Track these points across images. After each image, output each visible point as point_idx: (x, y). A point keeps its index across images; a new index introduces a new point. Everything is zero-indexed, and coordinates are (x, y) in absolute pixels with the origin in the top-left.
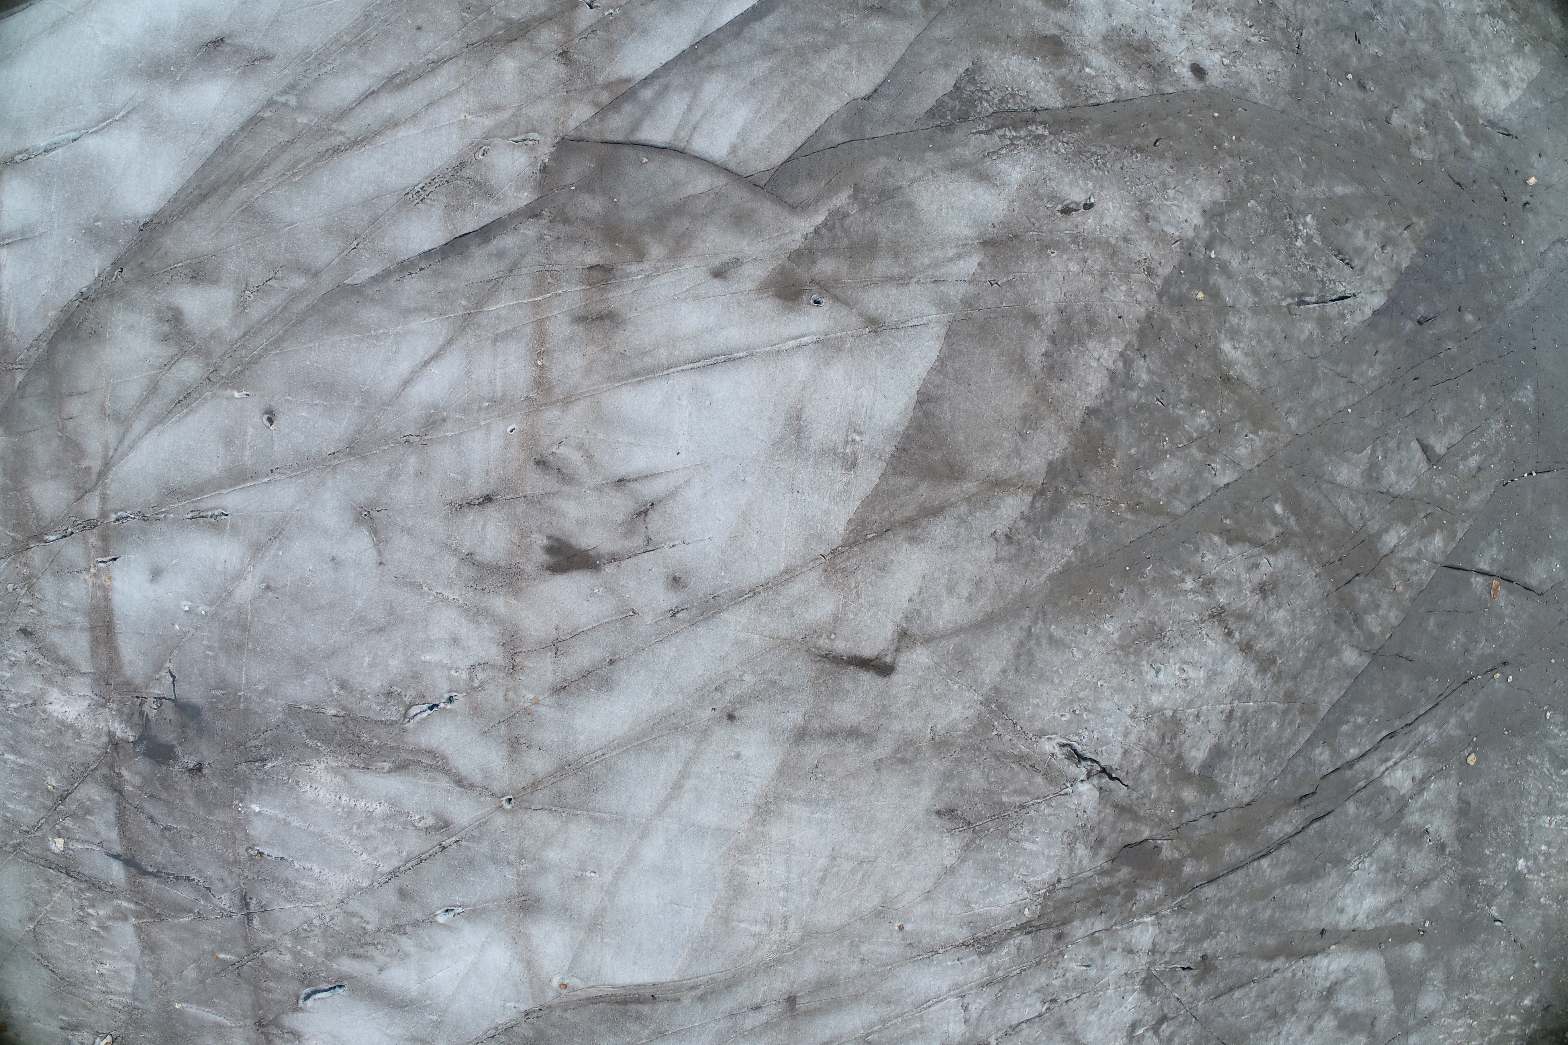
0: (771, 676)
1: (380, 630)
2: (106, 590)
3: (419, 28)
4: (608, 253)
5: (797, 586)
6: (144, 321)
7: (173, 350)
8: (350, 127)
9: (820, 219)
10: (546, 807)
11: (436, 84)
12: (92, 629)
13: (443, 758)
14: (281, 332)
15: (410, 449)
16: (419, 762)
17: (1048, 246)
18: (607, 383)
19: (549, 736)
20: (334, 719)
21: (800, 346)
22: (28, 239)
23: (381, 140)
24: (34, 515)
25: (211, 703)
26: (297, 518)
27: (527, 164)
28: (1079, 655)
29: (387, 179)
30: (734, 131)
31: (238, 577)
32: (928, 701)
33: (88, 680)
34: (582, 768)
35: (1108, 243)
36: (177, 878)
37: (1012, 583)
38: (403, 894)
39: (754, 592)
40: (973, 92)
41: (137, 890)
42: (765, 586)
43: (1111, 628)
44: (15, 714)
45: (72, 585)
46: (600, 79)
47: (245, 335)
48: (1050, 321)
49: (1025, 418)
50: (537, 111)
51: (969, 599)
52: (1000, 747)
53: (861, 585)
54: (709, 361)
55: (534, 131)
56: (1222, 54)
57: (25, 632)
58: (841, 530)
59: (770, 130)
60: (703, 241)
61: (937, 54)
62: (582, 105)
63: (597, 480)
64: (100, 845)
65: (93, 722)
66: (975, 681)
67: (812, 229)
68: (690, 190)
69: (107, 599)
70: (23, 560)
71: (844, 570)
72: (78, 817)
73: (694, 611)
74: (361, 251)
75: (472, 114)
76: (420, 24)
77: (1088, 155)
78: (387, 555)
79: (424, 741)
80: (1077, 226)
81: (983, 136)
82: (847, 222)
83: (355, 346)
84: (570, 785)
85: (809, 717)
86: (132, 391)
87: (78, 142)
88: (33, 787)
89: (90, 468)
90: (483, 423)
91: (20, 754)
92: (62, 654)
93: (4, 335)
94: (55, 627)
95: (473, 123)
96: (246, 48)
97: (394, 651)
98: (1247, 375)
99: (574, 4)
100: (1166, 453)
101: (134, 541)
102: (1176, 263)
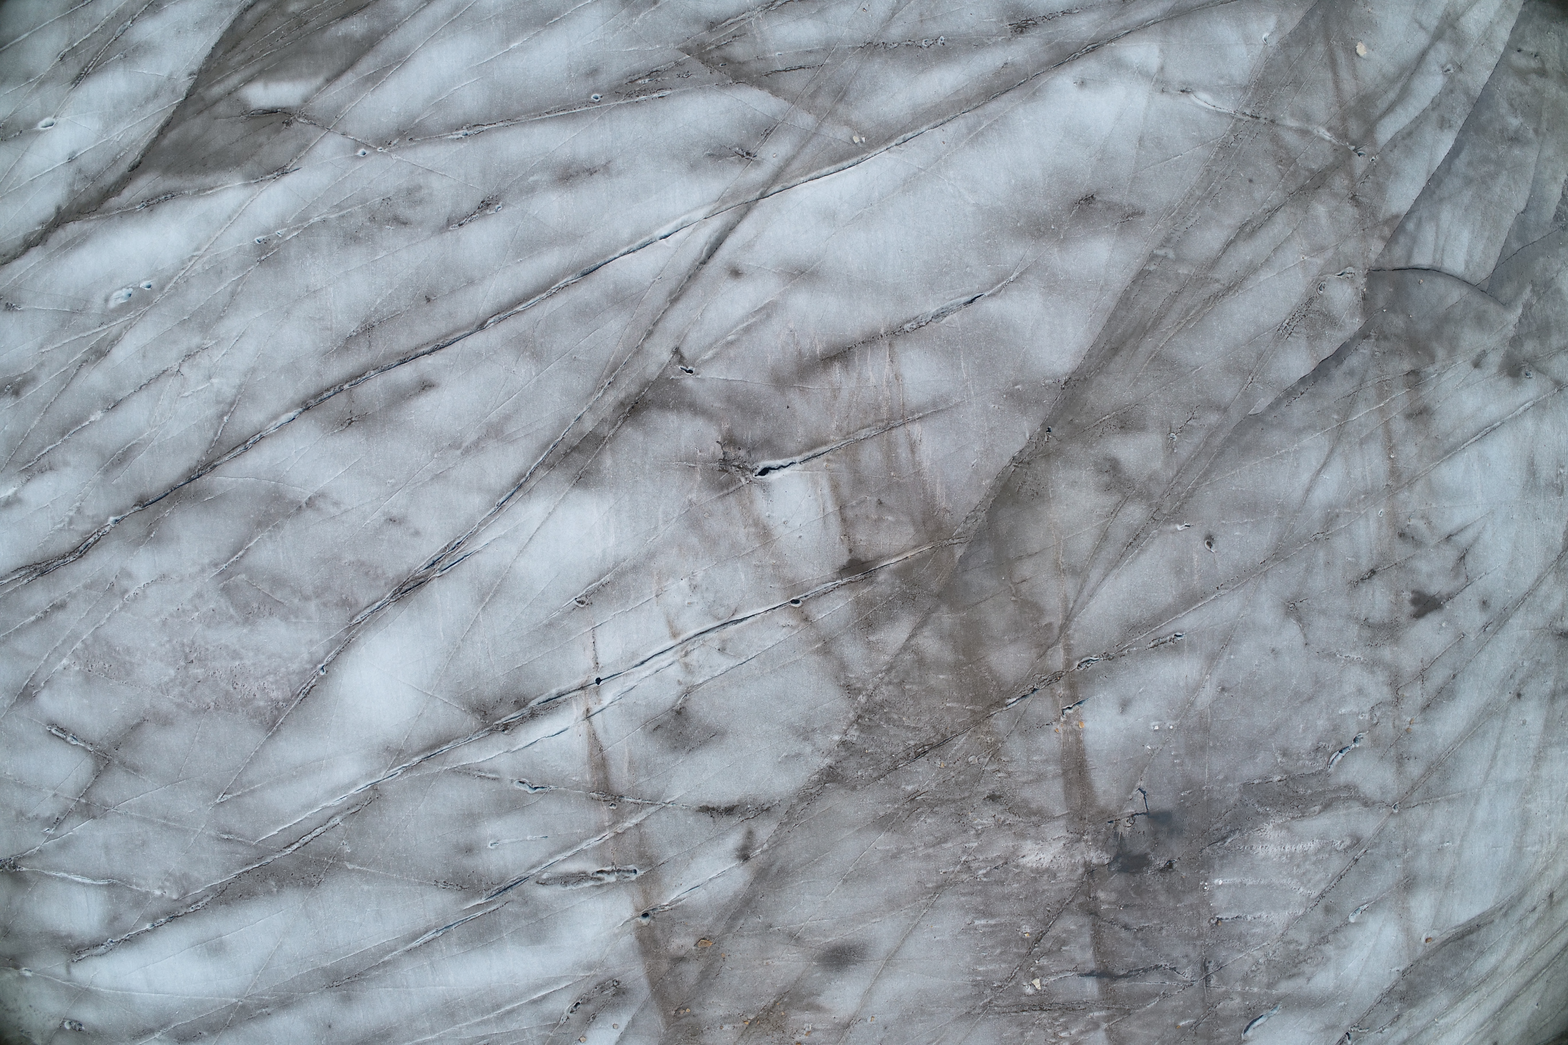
0: (1536, 658)
1: (1310, 699)
2: (1077, 734)
3: (1251, 181)
4: (1414, 360)
5: (1543, 588)
6: (1085, 475)
7: (1116, 498)
8: (1223, 274)
9: (1519, 311)
10: (1420, 802)
11: (1276, 231)
12: (1065, 773)
13: (1355, 787)
14: (1207, 466)
15: (1319, 546)
16: (1338, 798)
18: (1432, 463)
19: (1420, 747)
20: (1279, 784)
21: (1526, 410)
22: (942, 410)
23: (1249, 285)
24: (994, 683)
25: (1180, 804)
26: (1242, 624)
27: (1353, 294)
29: (1261, 320)
30: (1465, 250)
31: (1198, 688)
33: (1062, 822)
34: (1441, 764)
36: (1145, 971)
38: (1327, 910)
39: (1523, 599)
41: (1109, 996)
42: (1529, 593)
44: (985, 879)
45: (1042, 738)
46: (1381, 217)
47: (1178, 472)
50: (1350, 247)
54: (1483, 433)
55: (1351, 266)
57: (993, 798)
58: (1559, 542)
59: (1482, 246)
60: (1465, 341)
62: (1375, 241)
63: (1436, 540)
64: (1075, 969)
65: (1069, 859)
67: (1517, 320)
68: (1450, 302)
69: (1079, 741)
70: (986, 729)
71: (1564, 571)
72: (1053, 952)
73: (1494, 625)
74: (1255, 385)
75: (1307, 254)
76: (1251, 178)
78: (1310, 637)
79: (1343, 778)
82: (1533, 310)
83: (1267, 467)
84: (1434, 780)
85: (1556, 682)
86: (1085, 542)
87: (971, 307)
88: (1006, 942)
89: (1051, 624)
90: (1363, 512)
91: (992, 916)
92: (1034, 806)
93: (934, 512)
94: (1024, 783)
95: (1310, 263)
96: (1116, 204)
97: (1321, 712)
99: (1349, 154)
101: (1101, 681)
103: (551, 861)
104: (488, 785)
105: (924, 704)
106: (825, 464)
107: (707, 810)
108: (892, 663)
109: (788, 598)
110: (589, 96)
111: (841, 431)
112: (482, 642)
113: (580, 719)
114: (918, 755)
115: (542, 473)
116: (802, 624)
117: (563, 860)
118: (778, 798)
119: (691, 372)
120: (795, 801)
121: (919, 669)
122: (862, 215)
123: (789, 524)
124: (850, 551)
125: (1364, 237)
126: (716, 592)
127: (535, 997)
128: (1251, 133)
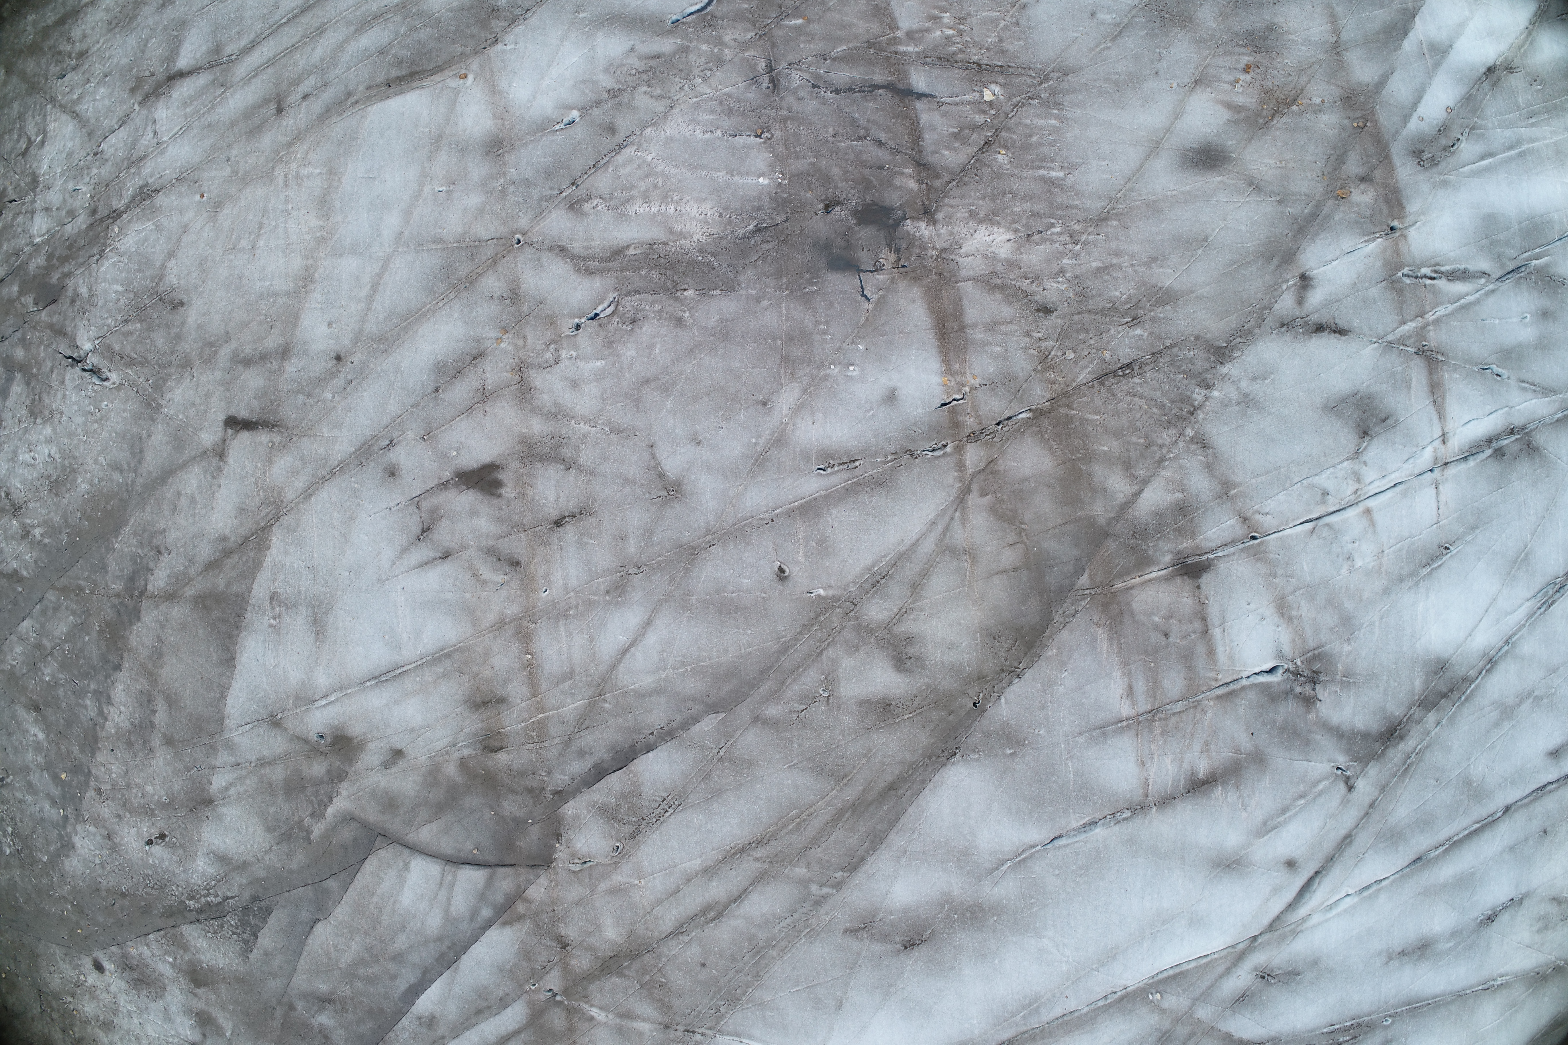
0: (312, 401)
1: (647, 382)
2: (949, 371)
3: (703, 965)
4: (490, 763)
5: (301, 485)
6: (936, 655)
7: (899, 629)
8: (749, 866)
9: (330, 810)
10: (483, 244)
11: (675, 912)
12: (962, 328)
13: (579, 271)
14: (783, 659)
15: (635, 560)
16: (601, 261)
17: (169, 804)
18: (470, 645)
19: (485, 310)
20: (687, 286)
21: (326, 696)
22: (1096, 729)
23: (717, 855)
24: (1046, 436)
25: (818, 278)
26: (741, 478)
27: (574, 841)
28: (101, 459)
29: (701, 817)
30: (409, 884)
31: (798, 409)
32: (198, 401)
33: (964, 273)
34: (454, 286)
35: (131, 813)
36: (851, 90)
37: (152, 513)
38: (611, 129)
39: (332, 473)
40: (243, 932)
41: (896, 67)
42: (324, 480)
43: (83, 486)
44: (1053, 221)
45: (991, 370)
46: (528, 924)
47: (822, 651)
48: (156, 741)
49: (161, 655)
50: (574, 892)
51: (179, 494)
52: (146, 370)
53: (255, 493)
54: (392, 675)
55: (575, 872)
56: (87, 984)
57: (1046, 310)
58: (274, 540)
59: (382, 886)
60: (415, 782)
61: (275, 963)
62: (539, 899)
63: (465, 555)
64: (940, 104)
65: (955, 231)
66: (168, 424)
67: (335, 800)
68: (434, 827)
69: (946, 362)
70: (1055, 387)
71: (269, 504)
72: (968, 128)
73: (376, 448)
74: (714, 746)
75: (634, 886)
76: (703, 969)
77: (156, 887)
78: (646, 455)
79: (597, 283)
80: (153, 825)
81: (229, 895)
82: (310, 810)
83: (704, 654)
84: (464, 269)
85: (281, 370)
86: (939, 584)
87: (1055, 836)
88: (1026, 147)
89: (982, 496)
90: (572, 594)
91: (1044, 180)
92: (998, 296)
93: (1110, 623)
94: (1010, 322)
95: (631, 876)
96: (878, 940)
97: (631, 365)
98: (25, 714)
99: (566, 992)
100: (66, 641)
101: (920, 428)
102: (83, 801)
103: (1477, 295)
104: (1528, 376)
105: (1124, 421)
106: (1220, 676)
107: (1341, 332)
108: (1159, 467)
109: (1262, 542)
110: (1393, 1023)
111: (1203, 710)
112: (1529, 515)
113: (1451, 434)
114: (1129, 365)
115: (1473, 673)
116: (1249, 515)
117: (1467, 295)
118: (1274, 336)
119: (1338, 768)
120: (1257, 331)
121: (1130, 458)
122: (1163, 924)
123: (1259, 617)
124: (1199, 587)
125: (553, 902)
126: (1330, 552)
127: (1490, 160)
128: (698, 1016)
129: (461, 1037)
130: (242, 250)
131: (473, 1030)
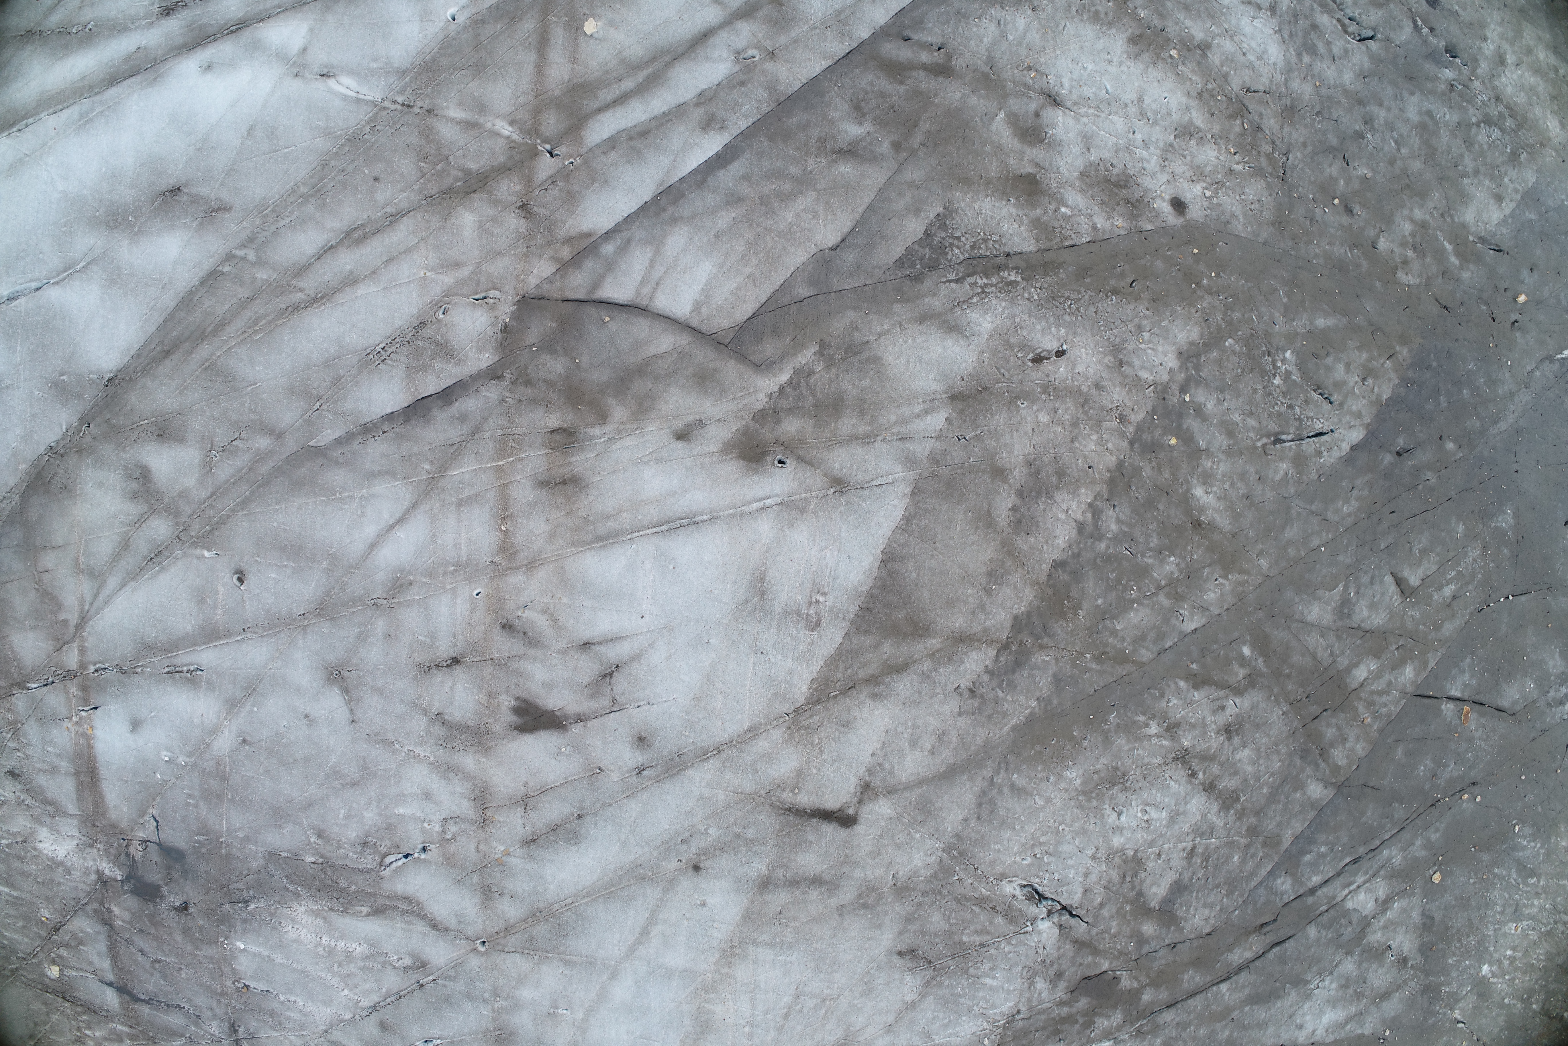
0: (735, 829)
1: (353, 784)
2: (89, 738)
3: (376, 179)
4: (571, 416)
5: (760, 744)
6: (113, 478)
7: (142, 508)
8: (310, 284)
9: (785, 377)
10: (519, 950)
11: (394, 239)
12: (77, 774)
13: (418, 903)
14: (247, 493)
15: (378, 612)
16: (396, 907)
17: (1018, 398)
18: (571, 547)
19: (520, 885)
20: (312, 866)
21: (764, 509)
23: (341, 298)
24: (16, 664)
25: (194, 847)
26: (270, 676)
27: (488, 324)
28: (1040, 802)
29: (348, 339)
30: (698, 287)
31: (215, 731)
32: (890, 850)
33: (75, 822)
34: (553, 915)
35: (1079, 391)
36: (168, 1006)
37: (975, 735)
38: (383, 1026)
39: (718, 750)
40: (943, 239)
41: (131, 1015)
42: (730, 744)
43: (1074, 775)
44: (9, 849)
45: (55, 732)
46: (561, 233)
47: (212, 495)
48: (1018, 475)
49: (990, 574)
50: (498, 267)
51: (932, 753)
52: (961, 891)
53: (824, 741)
54: (673, 525)
55: (495, 289)
56: (1204, 185)
57: (13, 774)
58: (805, 689)
59: (734, 286)
60: (666, 403)
61: (907, 199)
62: (542, 261)
63: (562, 644)
64: (95, 973)
65: (81, 861)
66: (937, 829)
67: (776, 389)
68: (653, 350)
69: (90, 747)
70: (8, 706)
71: (807, 728)
72: (72, 947)
73: (659, 769)
74: (324, 412)
75: (432, 270)
76: (377, 174)
77: (1062, 300)
78: (359, 714)
79: (400, 887)
80: (1048, 375)
81: (953, 285)
82: (813, 379)
83: (320, 508)
84: (541, 930)
85: (772, 867)
86: (104, 547)
87: (39, 292)
88: (27, 918)
89: (67, 621)
90: (448, 587)
91: (14, 887)
92: (49, 796)
94: (41, 770)
95: (433, 280)
96: (203, 198)
97: (369, 804)
98: (1218, 519)
99: (534, 153)
100: (1133, 601)
101: (113, 692)
102: (1149, 408)
128: (394, 123)
129: (673, 105)
130: (812, 996)
131: (656, 112)
